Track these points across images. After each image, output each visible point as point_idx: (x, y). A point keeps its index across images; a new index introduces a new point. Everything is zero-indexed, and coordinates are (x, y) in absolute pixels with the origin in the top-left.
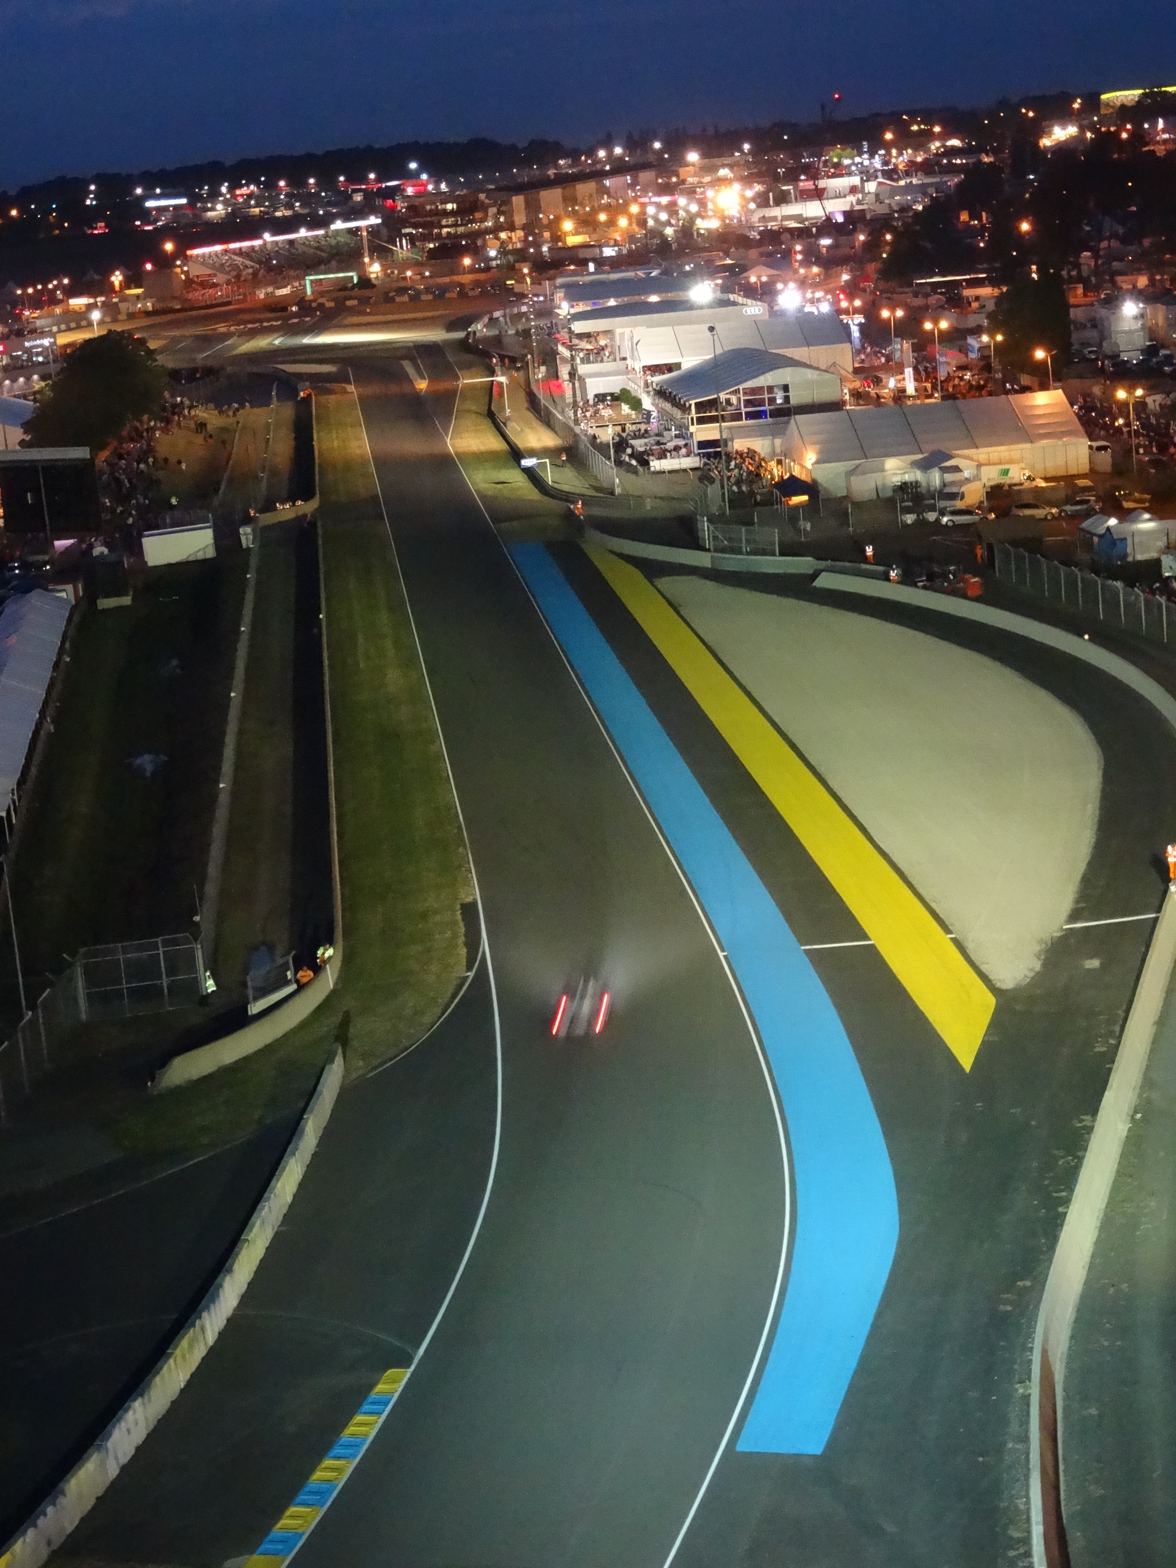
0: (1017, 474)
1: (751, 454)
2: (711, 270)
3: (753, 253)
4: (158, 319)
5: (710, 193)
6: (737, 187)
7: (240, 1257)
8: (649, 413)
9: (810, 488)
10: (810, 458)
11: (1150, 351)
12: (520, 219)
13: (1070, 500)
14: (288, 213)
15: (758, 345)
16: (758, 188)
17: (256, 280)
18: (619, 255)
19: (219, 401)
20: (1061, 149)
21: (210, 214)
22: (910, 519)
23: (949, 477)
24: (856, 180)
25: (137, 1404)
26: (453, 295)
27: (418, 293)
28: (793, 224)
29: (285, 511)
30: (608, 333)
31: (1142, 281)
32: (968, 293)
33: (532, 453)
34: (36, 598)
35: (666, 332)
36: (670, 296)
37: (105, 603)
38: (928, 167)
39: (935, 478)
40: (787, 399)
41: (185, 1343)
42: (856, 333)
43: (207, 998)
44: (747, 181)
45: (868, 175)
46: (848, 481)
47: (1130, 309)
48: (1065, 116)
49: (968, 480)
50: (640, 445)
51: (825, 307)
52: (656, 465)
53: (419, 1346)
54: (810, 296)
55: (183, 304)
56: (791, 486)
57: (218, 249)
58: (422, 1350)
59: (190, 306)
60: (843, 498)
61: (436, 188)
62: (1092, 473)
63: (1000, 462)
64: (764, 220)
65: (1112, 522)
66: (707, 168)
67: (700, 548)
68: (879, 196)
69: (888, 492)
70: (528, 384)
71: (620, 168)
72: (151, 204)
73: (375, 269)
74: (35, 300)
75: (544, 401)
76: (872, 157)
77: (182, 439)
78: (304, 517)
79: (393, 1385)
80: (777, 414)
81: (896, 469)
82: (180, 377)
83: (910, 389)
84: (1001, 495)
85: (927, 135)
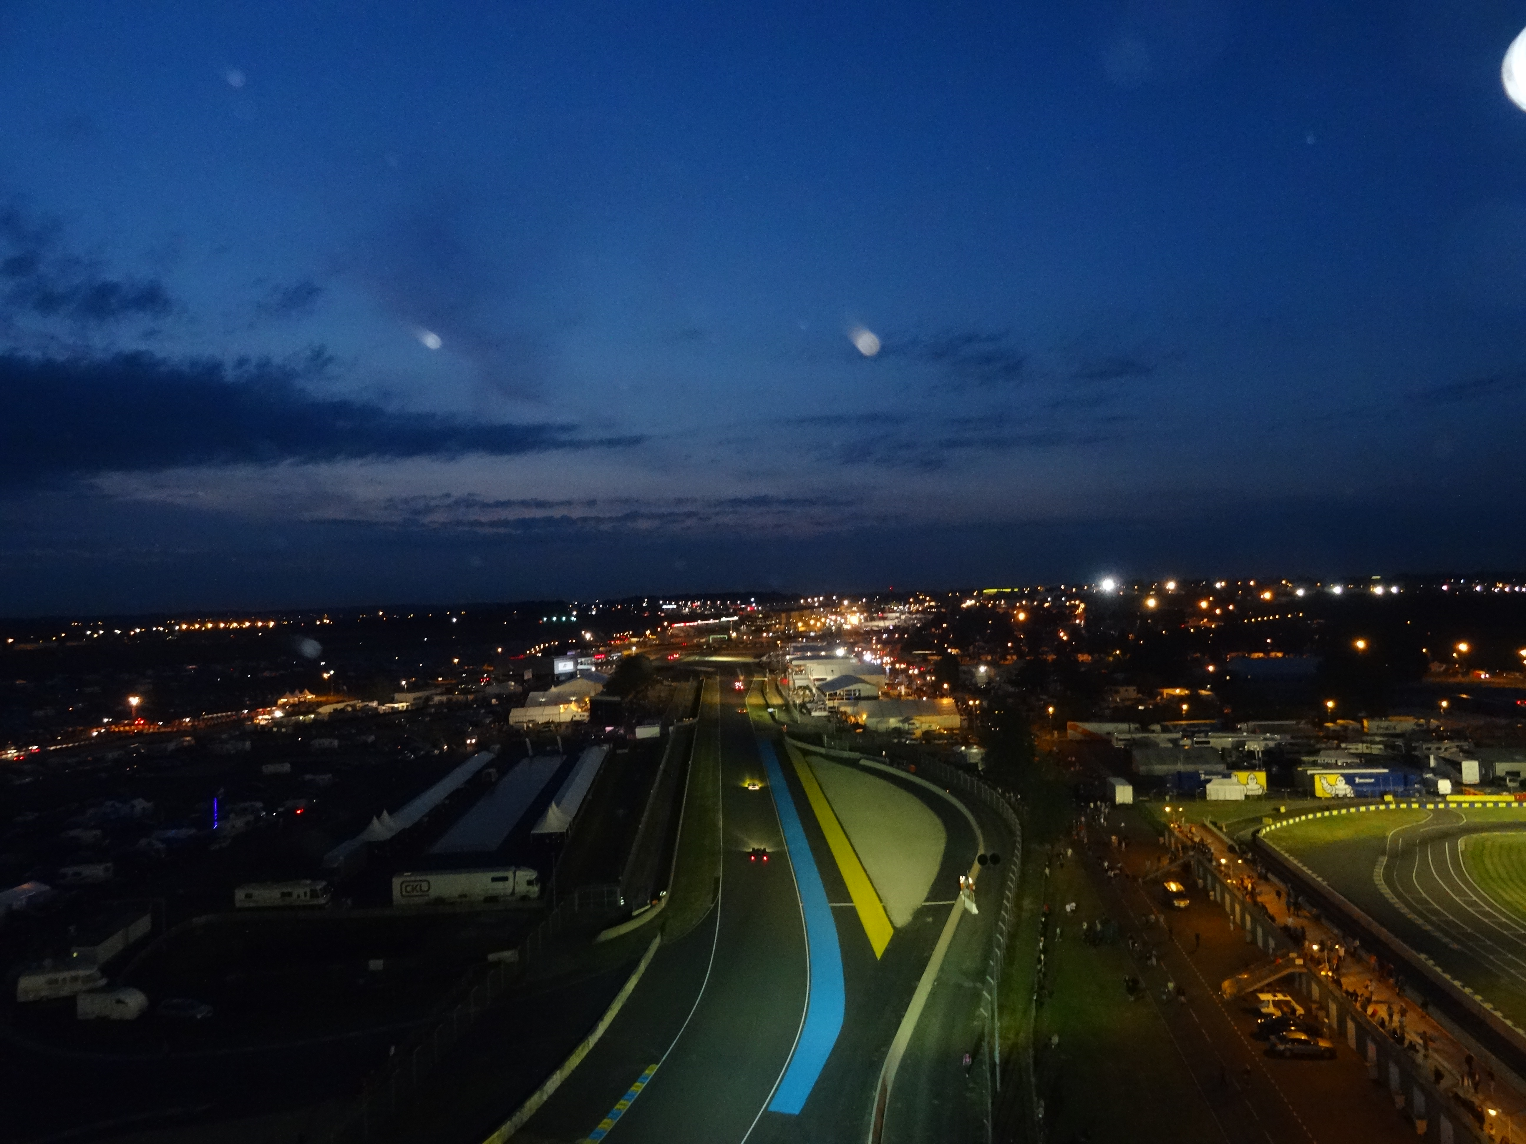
0: (935, 727)
1: (845, 713)
2: (844, 644)
3: (860, 638)
4: (659, 648)
5: (849, 616)
6: (858, 614)
7: (607, 1014)
8: (815, 695)
9: (864, 727)
10: (864, 717)
11: (988, 683)
12: (784, 621)
13: (952, 738)
14: (709, 612)
15: (853, 674)
16: (865, 615)
17: (695, 636)
18: (816, 636)
19: (675, 679)
20: (969, 608)
21: (683, 611)
22: (896, 741)
23: (911, 726)
24: (898, 614)
25: (558, 1072)
26: (758, 645)
27: (747, 644)
28: (876, 629)
29: (686, 721)
30: (805, 665)
31: (989, 658)
32: (930, 658)
33: (774, 706)
34: (595, 749)
35: (822, 667)
36: (829, 653)
37: (619, 751)
38: (924, 611)
39: (906, 726)
40: (860, 694)
41: (580, 1048)
42: (888, 671)
43: (620, 907)
44: (862, 613)
45: (902, 613)
46: (877, 725)
47: (983, 669)
48: (971, 597)
49: (917, 728)
50: (809, 706)
51: (879, 661)
52: (814, 714)
53: (663, 1056)
54: (874, 657)
55: (667, 645)
56: (857, 725)
57: (682, 624)
58: (664, 1058)
59: (670, 644)
60: (874, 731)
61: (758, 608)
62: (961, 728)
63: (929, 722)
64: (866, 627)
65: (963, 748)
66: (850, 607)
67: (823, 746)
68: (905, 621)
69: (890, 730)
70: (776, 680)
71: (821, 605)
72: (664, 607)
73: (734, 635)
74: (620, 639)
75: (780, 687)
76: (904, 606)
77: (658, 692)
78: (692, 724)
79: (651, 1071)
80: (856, 699)
81: (893, 722)
82: (659, 670)
83: (903, 693)
84: (928, 735)
85: (924, 600)
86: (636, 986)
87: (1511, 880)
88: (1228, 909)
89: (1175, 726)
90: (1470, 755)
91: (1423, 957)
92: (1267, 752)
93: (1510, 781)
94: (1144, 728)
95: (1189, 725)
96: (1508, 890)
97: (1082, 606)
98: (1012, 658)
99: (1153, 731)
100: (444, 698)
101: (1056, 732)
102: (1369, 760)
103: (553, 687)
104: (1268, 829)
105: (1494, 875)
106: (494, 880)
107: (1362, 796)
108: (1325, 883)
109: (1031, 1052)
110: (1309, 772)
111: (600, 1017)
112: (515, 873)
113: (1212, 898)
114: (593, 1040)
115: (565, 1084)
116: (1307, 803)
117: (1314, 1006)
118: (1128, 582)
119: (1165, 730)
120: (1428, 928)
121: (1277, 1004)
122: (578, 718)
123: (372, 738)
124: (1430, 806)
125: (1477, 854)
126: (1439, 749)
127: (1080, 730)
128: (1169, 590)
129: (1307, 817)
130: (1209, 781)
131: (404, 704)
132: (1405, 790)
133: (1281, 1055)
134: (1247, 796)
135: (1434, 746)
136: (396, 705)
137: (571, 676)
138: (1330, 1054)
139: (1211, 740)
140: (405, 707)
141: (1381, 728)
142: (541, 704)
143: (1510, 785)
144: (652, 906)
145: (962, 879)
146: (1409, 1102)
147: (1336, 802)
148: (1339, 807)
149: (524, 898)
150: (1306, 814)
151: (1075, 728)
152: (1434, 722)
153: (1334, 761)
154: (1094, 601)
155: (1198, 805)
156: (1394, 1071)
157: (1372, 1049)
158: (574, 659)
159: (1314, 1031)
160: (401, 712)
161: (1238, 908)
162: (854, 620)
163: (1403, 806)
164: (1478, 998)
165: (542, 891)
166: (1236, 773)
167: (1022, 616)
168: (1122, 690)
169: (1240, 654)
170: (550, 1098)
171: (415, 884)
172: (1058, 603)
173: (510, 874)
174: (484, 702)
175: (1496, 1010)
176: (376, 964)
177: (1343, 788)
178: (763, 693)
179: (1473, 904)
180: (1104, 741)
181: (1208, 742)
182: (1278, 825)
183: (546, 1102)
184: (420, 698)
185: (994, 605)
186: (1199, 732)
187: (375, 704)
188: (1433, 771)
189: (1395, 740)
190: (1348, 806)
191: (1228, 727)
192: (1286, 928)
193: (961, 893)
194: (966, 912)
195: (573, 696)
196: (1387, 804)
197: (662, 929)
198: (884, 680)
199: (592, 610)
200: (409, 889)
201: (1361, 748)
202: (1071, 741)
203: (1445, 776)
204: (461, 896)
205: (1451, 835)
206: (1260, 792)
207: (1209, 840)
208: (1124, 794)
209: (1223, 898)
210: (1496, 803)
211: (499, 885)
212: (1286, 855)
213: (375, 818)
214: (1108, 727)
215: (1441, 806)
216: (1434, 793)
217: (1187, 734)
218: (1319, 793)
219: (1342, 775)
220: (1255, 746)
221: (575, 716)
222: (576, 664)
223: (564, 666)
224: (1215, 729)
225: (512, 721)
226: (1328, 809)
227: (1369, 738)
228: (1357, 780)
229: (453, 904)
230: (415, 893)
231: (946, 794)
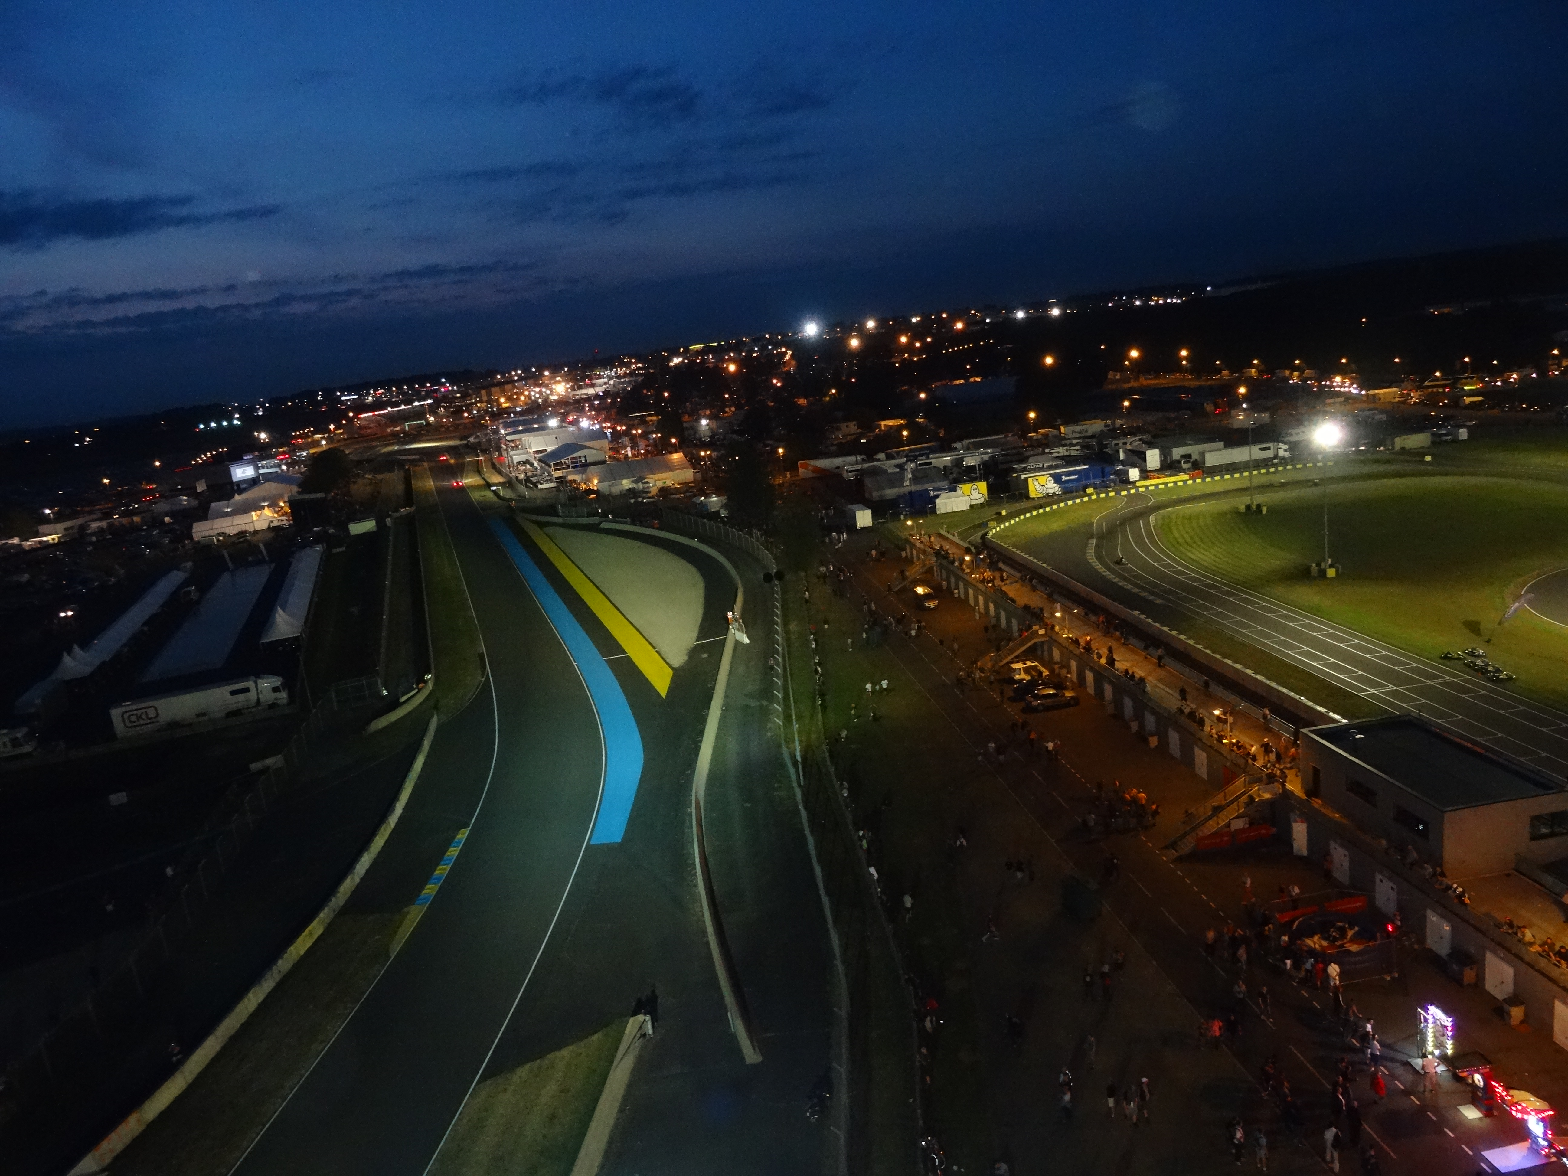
0: (669, 483)
1: (575, 481)
2: (554, 414)
3: (571, 407)
5: (554, 387)
6: (563, 384)
7: (402, 794)
8: (537, 467)
9: (597, 492)
10: (596, 482)
11: (712, 437)
12: (485, 398)
13: (687, 491)
14: (397, 400)
15: (573, 442)
16: (571, 384)
17: (387, 425)
18: (522, 410)
19: (376, 470)
20: (677, 366)
21: (367, 401)
22: (632, 501)
23: (645, 485)
24: (606, 380)
25: (365, 854)
26: (461, 427)
27: (448, 427)
28: (585, 397)
29: (403, 511)
30: (520, 440)
31: (708, 412)
32: (648, 419)
33: (495, 485)
34: (308, 551)
35: (540, 438)
36: (542, 425)
37: (335, 551)
38: (631, 374)
39: (640, 486)
40: (586, 461)
41: (382, 829)
42: (609, 435)
43: (384, 698)
44: (567, 382)
45: (610, 378)
46: (610, 489)
47: (704, 422)
48: (678, 355)
49: (652, 486)
50: (534, 479)
51: (597, 426)
52: (540, 487)
53: (472, 820)
54: (592, 423)
55: (358, 436)
56: (589, 492)
57: (371, 414)
58: (473, 821)
59: (361, 436)
60: (608, 495)
61: (453, 388)
62: (695, 481)
63: (663, 479)
64: (574, 395)
65: (703, 498)
66: (552, 377)
67: (558, 516)
68: (614, 386)
69: (624, 492)
70: (491, 459)
71: (521, 379)
72: (343, 398)
73: (432, 419)
74: (300, 437)
75: (498, 465)
76: (611, 372)
77: (361, 486)
78: (410, 513)
79: (463, 835)
80: (583, 466)
81: (627, 483)
82: (359, 463)
83: (630, 454)
84: (664, 491)
85: (630, 363)
86: (425, 764)
87: (1195, 543)
88: (972, 602)
89: (898, 453)
90: (1151, 446)
91: (1136, 613)
92: (984, 464)
93: (1184, 463)
94: (870, 458)
95: (911, 451)
96: (1194, 551)
97: (790, 353)
98: (730, 410)
99: (879, 460)
100: (104, 524)
101: (788, 472)
102: (1069, 461)
103: (236, 495)
104: (994, 531)
105: (1180, 540)
106: (233, 693)
107: (1069, 491)
108: (1049, 568)
109: (825, 748)
110: (1023, 477)
111: (395, 798)
112: (256, 683)
113: (956, 596)
114: (393, 821)
115: (375, 864)
116: (1024, 504)
117: (1056, 667)
118: (830, 325)
119: (889, 457)
120: (1136, 590)
121: (1027, 670)
122: (276, 524)
123: (26, 577)
124: (1124, 493)
125: (1166, 527)
126: (1125, 443)
127: (811, 468)
128: (868, 330)
129: (1025, 516)
130: (937, 496)
131: (54, 536)
132: (1103, 481)
133: (1035, 710)
134: (971, 506)
135: (1121, 442)
136: (44, 539)
137: (253, 482)
138: (1075, 702)
139: (932, 461)
140: (57, 539)
141: (1075, 432)
142: (227, 514)
143: (1185, 466)
144: (419, 690)
145: (730, 614)
146: (1142, 726)
147: (1048, 500)
148: (1050, 504)
149: (273, 706)
150: (1024, 514)
151: (805, 466)
152: (1118, 422)
153: (1041, 466)
154: (801, 348)
155: (930, 518)
156: (1128, 703)
157: (1108, 690)
158: (252, 462)
159: (1060, 686)
160: (54, 545)
161: (981, 598)
162: (560, 389)
163: (1103, 495)
164: (1183, 637)
165: (290, 696)
166: (960, 486)
167: (732, 368)
168: (843, 426)
169: (944, 382)
170: (362, 879)
171: (139, 712)
172: (765, 354)
173: (250, 684)
174: (156, 522)
175: (1197, 644)
176: (118, 798)
177: (1052, 487)
178: (479, 472)
179: (1168, 566)
180: (834, 475)
181: (930, 463)
182: (1002, 526)
183: (359, 884)
184: (72, 527)
185: (703, 360)
186: (922, 455)
187: (16, 541)
188: (1123, 463)
189: (1089, 440)
190: (1058, 502)
191: (945, 447)
192: (1026, 608)
193: (731, 627)
194: (738, 643)
195: (264, 501)
196: (1089, 495)
197: (436, 707)
198: (605, 444)
199: (257, 410)
200: (133, 718)
201: (1062, 451)
202: (803, 479)
203: (1134, 466)
204: (198, 715)
205: (1144, 513)
206: (982, 501)
207: (947, 547)
208: (864, 518)
209: (966, 592)
210: (1175, 483)
211: (241, 697)
212: (1014, 550)
213: (65, 654)
214: (838, 461)
215: (1133, 491)
216: (1126, 481)
217: (909, 459)
218: (1032, 494)
219: (1051, 475)
220: (970, 461)
221: (272, 522)
222: (257, 468)
223: (242, 472)
224: (933, 451)
225: (197, 536)
226: (1041, 507)
227: (1068, 442)
228: (1064, 478)
229: (190, 724)
230: (142, 722)
231: (695, 543)
